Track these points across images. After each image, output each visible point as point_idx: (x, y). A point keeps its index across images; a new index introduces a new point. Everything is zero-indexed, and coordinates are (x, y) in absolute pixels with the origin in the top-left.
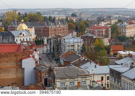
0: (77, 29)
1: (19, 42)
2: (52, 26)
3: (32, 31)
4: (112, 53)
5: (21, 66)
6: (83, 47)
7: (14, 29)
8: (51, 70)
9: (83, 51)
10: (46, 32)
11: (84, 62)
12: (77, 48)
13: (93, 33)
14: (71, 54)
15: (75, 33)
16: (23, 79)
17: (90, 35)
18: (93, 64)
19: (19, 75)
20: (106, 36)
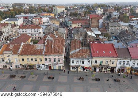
0: (117, 10)
1: (97, 14)
2: (109, 9)
3: (102, 10)
4: (129, 19)
5: (98, 22)
6: (119, 16)
7: (96, 9)
8: (108, 23)
9: (119, 17)
10: (107, 11)
11: (119, 21)
12: (117, 16)
13: (123, 11)
14: (115, 18)
15: (116, 11)
16: (99, 26)
17: (122, 12)
18: (122, 22)
19: (98, 25)
20: (128, 13)
